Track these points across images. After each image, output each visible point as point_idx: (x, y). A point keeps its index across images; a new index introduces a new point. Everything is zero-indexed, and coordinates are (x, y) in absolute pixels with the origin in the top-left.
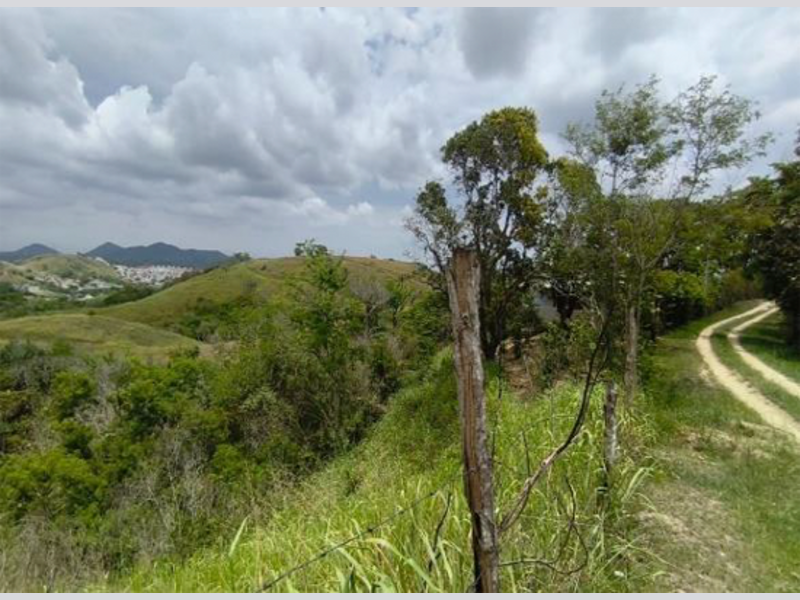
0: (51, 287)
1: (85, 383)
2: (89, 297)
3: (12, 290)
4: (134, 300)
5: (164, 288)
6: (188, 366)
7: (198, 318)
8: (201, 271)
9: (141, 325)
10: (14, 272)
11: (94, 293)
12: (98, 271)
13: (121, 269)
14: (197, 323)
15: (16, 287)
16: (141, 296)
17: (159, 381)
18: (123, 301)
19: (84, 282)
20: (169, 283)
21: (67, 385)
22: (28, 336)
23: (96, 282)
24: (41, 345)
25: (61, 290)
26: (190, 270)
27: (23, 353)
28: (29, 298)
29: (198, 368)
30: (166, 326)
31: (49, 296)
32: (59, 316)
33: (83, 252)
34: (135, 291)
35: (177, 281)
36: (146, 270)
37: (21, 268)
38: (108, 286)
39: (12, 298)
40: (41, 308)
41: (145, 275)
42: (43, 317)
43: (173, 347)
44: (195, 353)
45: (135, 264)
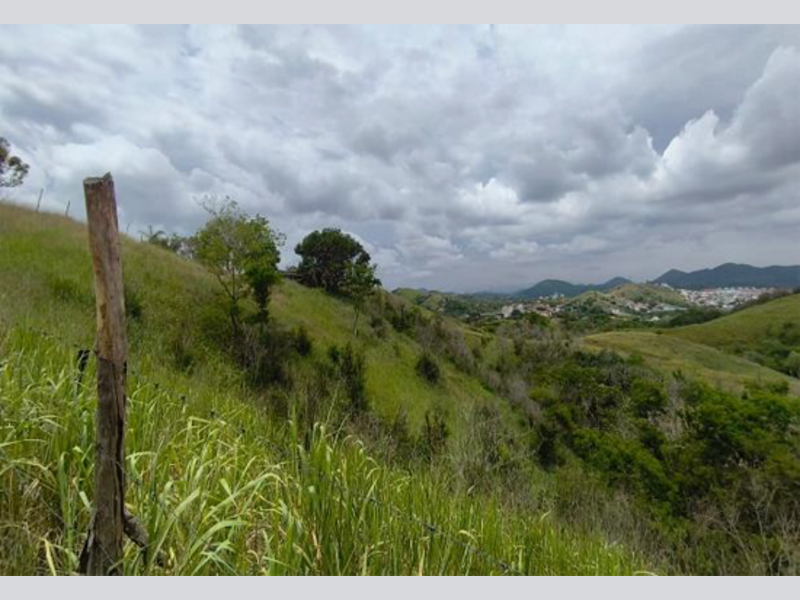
0: (627, 309)
1: (657, 393)
2: (656, 318)
3: (602, 312)
4: (699, 322)
5: (734, 311)
6: (774, 402)
7: (786, 348)
8: (790, 291)
9: (706, 348)
10: (604, 299)
11: (660, 315)
12: (663, 295)
13: (684, 293)
14: (786, 354)
15: (605, 309)
16: (706, 319)
17: (734, 410)
18: (687, 323)
19: (652, 305)
20: (739, 307)
21: (642, 391)
22: (613, 346)
23: (662, 305)
24: (623, 355)
25: (634, 312)
26: (771, 290)
27: (611, 358)
28: (613, 318)
29: (788, 408)
30: (738, 352)
31: (627, 317)
32: (633, 333)
33: (651, 280)
34: (700, 313)
35: (752, 303)
36: (711, 293)
37: (608, 296)
38: (673, 309)
39: (603, 318)
40: (622, 326)
41: (710, 298)
42: (623, 333)
43: (750, 377)
44: (783, 389)
45: (701, 288)
